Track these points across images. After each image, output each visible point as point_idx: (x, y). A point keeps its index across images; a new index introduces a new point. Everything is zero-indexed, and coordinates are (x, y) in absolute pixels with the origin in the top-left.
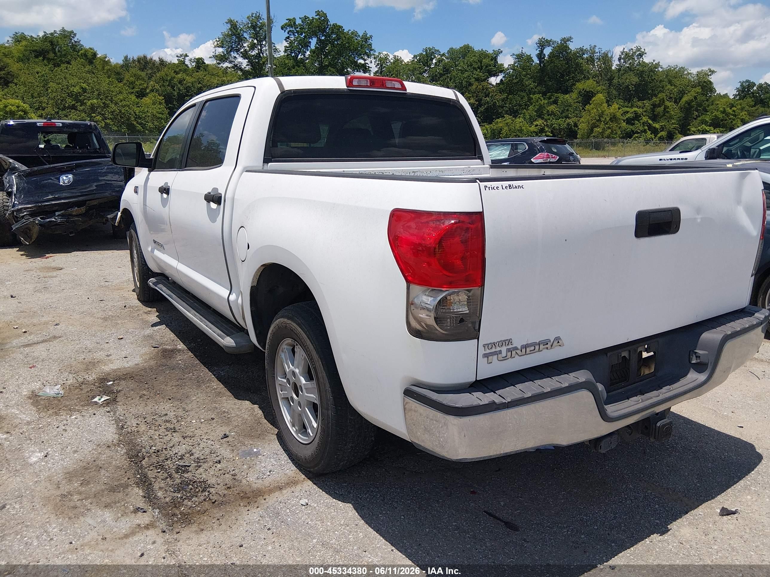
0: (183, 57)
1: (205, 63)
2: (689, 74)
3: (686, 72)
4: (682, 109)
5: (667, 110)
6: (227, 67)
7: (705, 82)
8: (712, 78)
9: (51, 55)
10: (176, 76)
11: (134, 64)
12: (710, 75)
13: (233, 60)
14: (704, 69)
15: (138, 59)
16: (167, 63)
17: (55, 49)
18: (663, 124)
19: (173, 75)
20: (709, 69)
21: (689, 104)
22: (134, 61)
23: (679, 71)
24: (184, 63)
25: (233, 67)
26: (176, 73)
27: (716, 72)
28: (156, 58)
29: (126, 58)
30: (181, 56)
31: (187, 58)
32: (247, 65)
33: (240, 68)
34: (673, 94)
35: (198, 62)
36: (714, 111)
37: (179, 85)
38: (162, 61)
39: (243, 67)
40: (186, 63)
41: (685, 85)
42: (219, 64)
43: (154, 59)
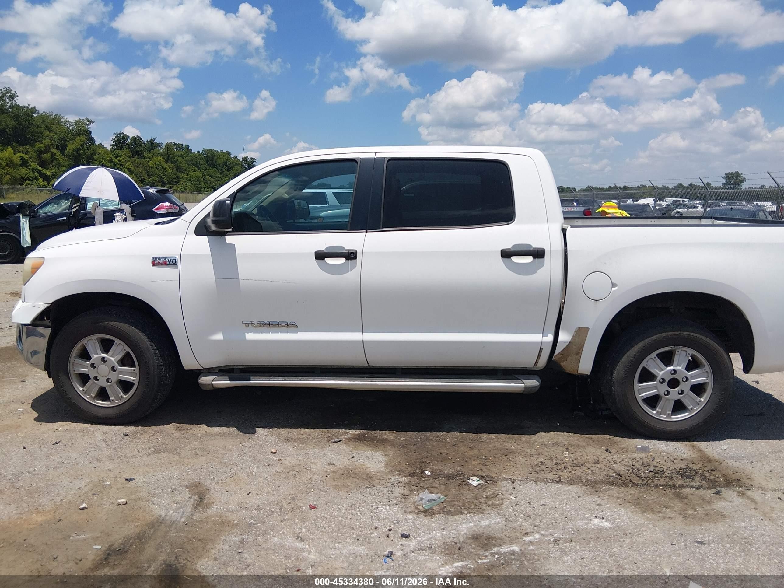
2: (67, 122)
3: (62, 120)
4: (70, 156)
5: (54, 157)
7: (84, 131)
8: (91, 127)
12: (89, 125)
14: (82, 118)
18: (53, 171)
20: (86, 119)
21: (77, 152)
23: (56, 118)
27: (93, 122)
34: (54, 140)
36: (102, 160)
41: (65, 132)
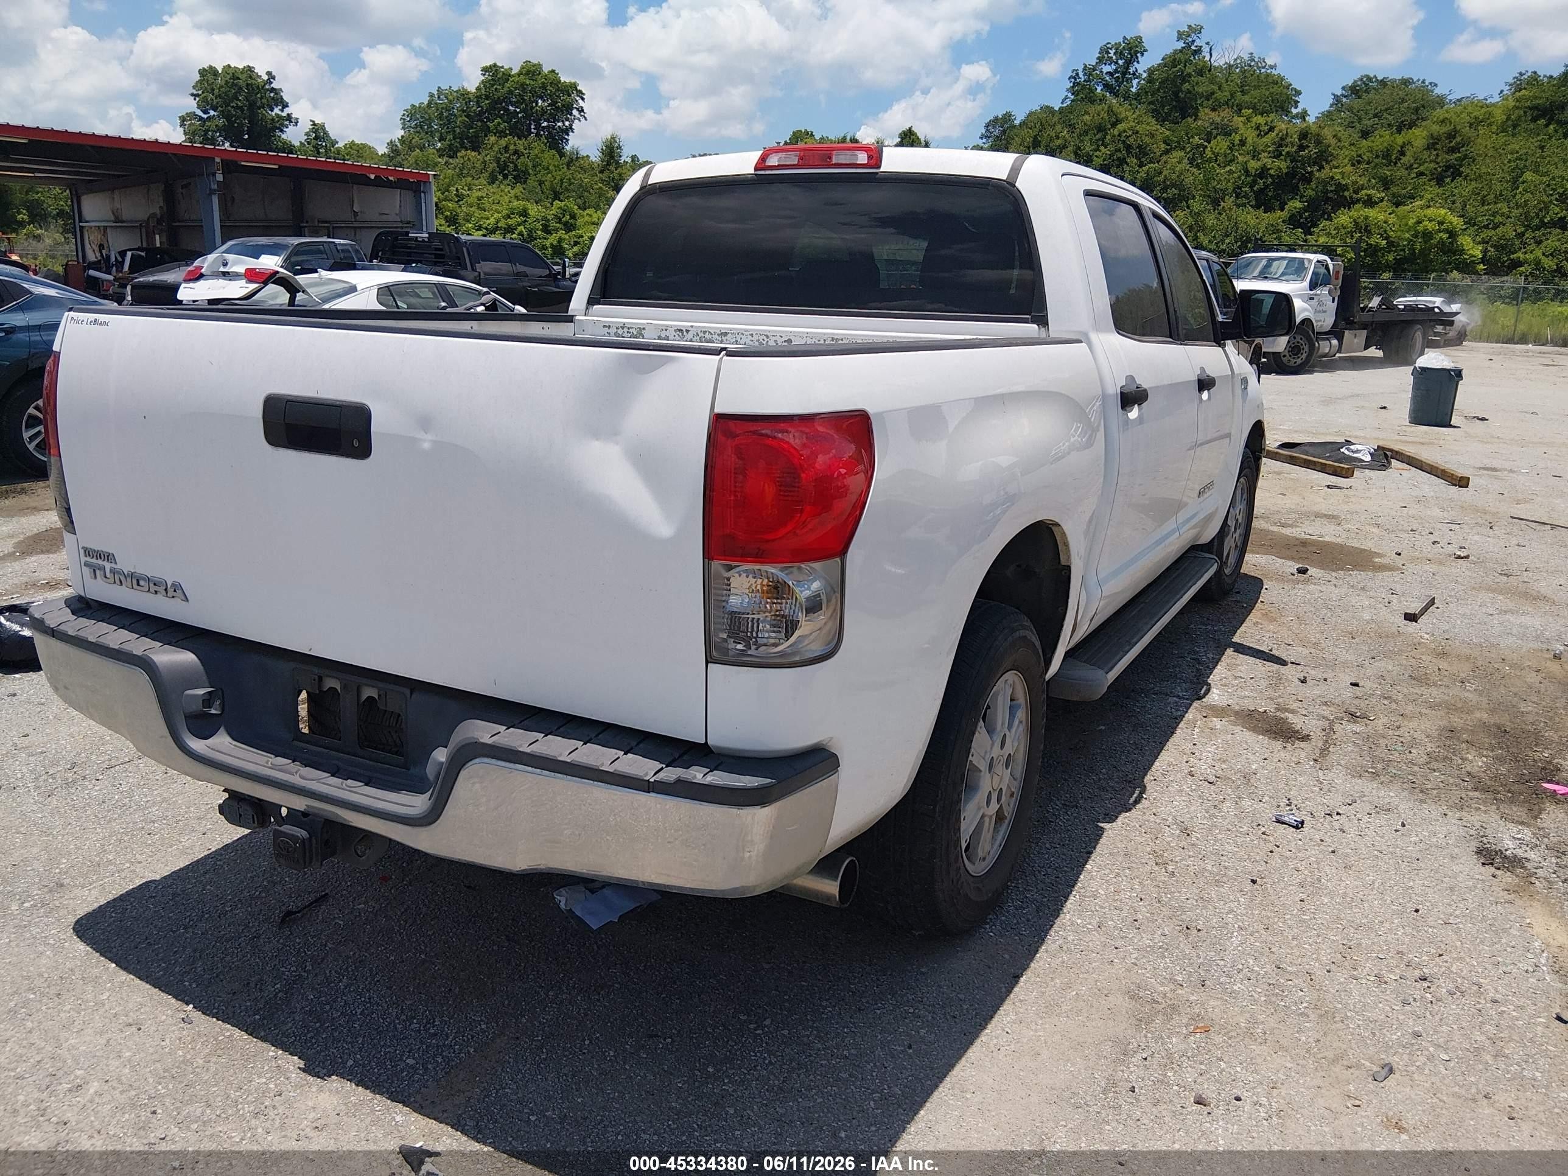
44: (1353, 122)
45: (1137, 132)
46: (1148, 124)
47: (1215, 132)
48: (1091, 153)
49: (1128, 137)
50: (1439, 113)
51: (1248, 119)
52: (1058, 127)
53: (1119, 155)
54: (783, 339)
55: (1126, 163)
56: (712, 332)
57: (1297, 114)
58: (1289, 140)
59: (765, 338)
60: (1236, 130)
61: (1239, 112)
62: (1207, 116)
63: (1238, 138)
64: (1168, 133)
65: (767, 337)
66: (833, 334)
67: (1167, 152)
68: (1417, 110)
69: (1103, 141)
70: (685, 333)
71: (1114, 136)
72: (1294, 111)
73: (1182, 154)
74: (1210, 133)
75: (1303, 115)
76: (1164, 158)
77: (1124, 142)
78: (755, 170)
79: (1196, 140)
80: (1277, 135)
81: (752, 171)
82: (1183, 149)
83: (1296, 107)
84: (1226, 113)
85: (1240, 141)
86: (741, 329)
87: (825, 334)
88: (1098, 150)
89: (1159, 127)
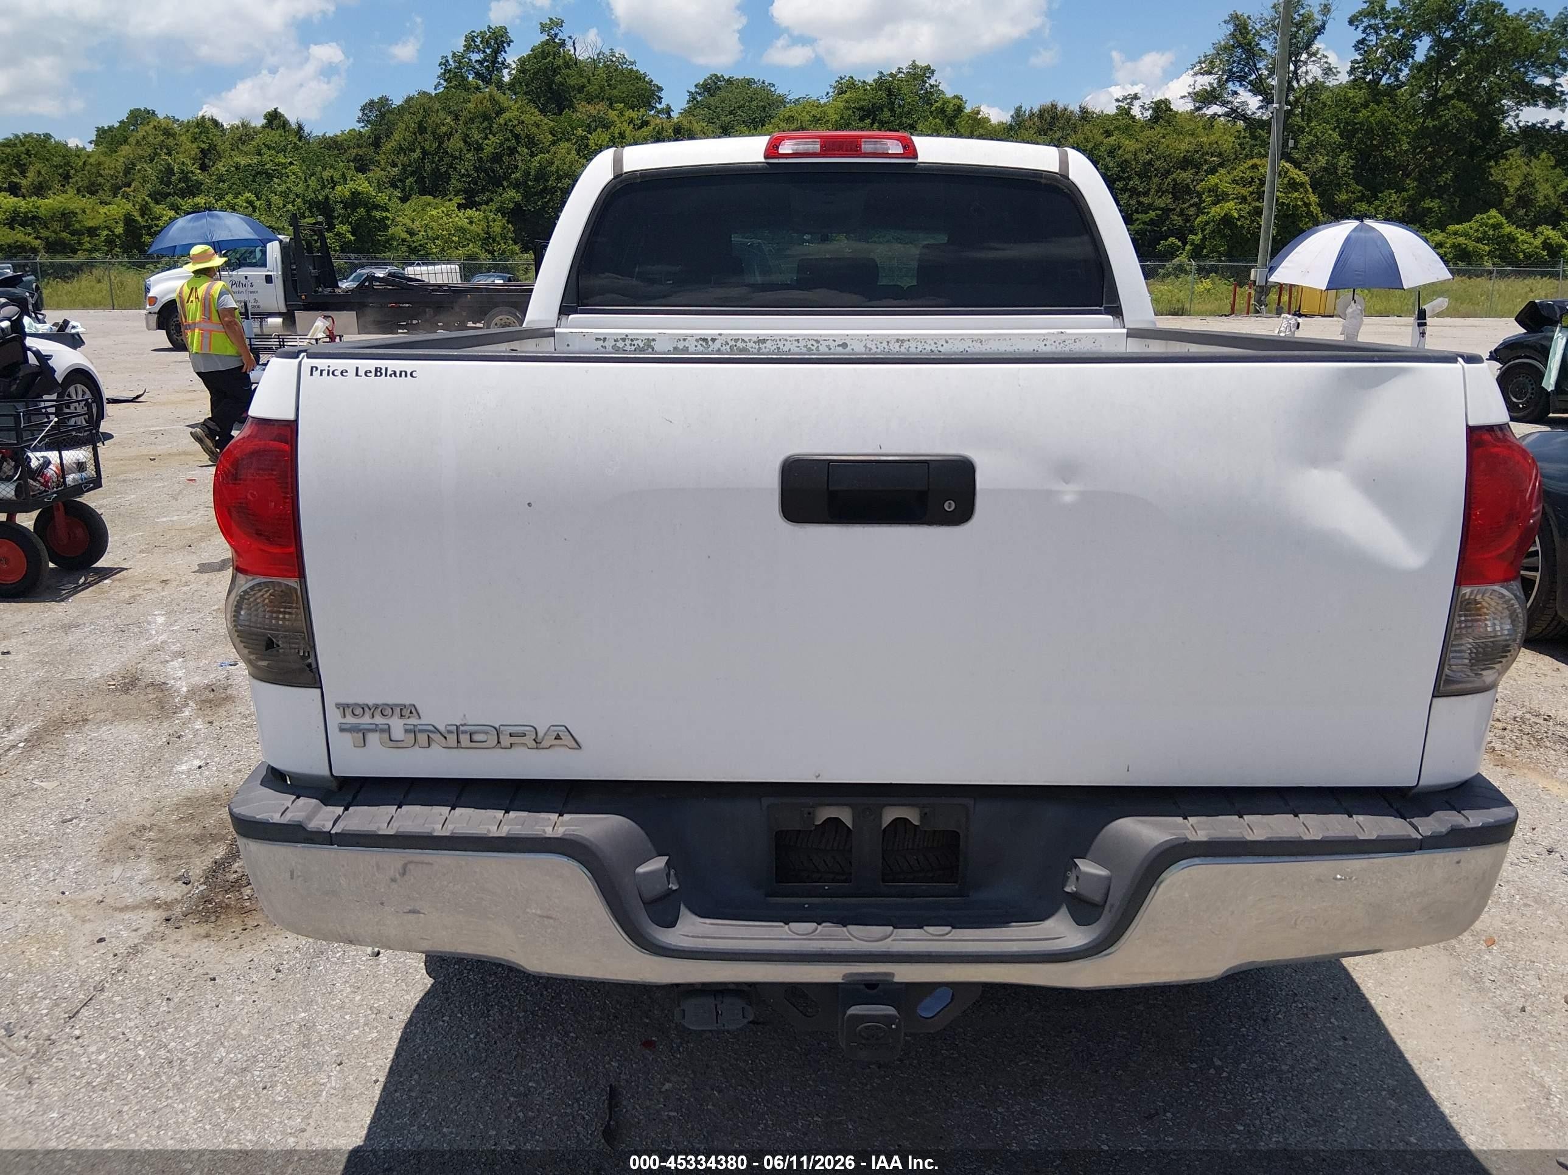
0: (1129, 101)
1: (1171, 110)
6: (1215, 114)
9: (886, 114)
10: (1105, 141)
11: (1032, 123)
13: (1230, 99)
15: (1040, 111)
16: (1095, 116)
17: (893, 103)
19: (1100, 138)
22: (1032, 114)
24: (1127, 112)
25: (1227, 115)
26: (1108, 133)
28: (1074, 108)
29: (1018, 110)
30: (1125, 98)
31: (1137, 104)
32: (1258, 108)
33: (1243, 116)
35: (1158, 108)
37: (1108, 159)
38: (1084, 111)
39: (1249, 113)
40: (1133, 112)
42: (1198, 109)
43: (1071, 108)
44: (713, 119)
45: (523, 122)
46: (532, 114)
47: (593, 125)
48: (481, 142)
49: (514, 127)
50: (783, 112)
51: (621, 113)
52: (442, 114)
53: (508, 144)
54: (836, 343)
55: (518, 152)
56: (746, 339)
57: (663, 109)
58: (665, 134)
59: (814, 343)
60: (613, 123)
61: (611, 106)
62: (584, 110)
63: (617, 131)
64: (552, 124)
65: (817, 341)
66: (900, 335)
67: (554, 143)
68: (764, 108)
69: (490, 130)
70: (710, 343)
71: (500, 125)
72: (659, 106)
73: (568, 145)
74: (589, 125)
75: (668, 111)
76: (553, 149)
77: (511, 130)
78: (766, 158)
79: (580, 132)
80: (654, 129)
81: (761, 158)
82: (568, 140)
83: (660, 103)
84: (602, 106)
85: (620, 133)
86: (785, 335)
87: (889, 336)
88: (486, 138)
89: (542, 117)
